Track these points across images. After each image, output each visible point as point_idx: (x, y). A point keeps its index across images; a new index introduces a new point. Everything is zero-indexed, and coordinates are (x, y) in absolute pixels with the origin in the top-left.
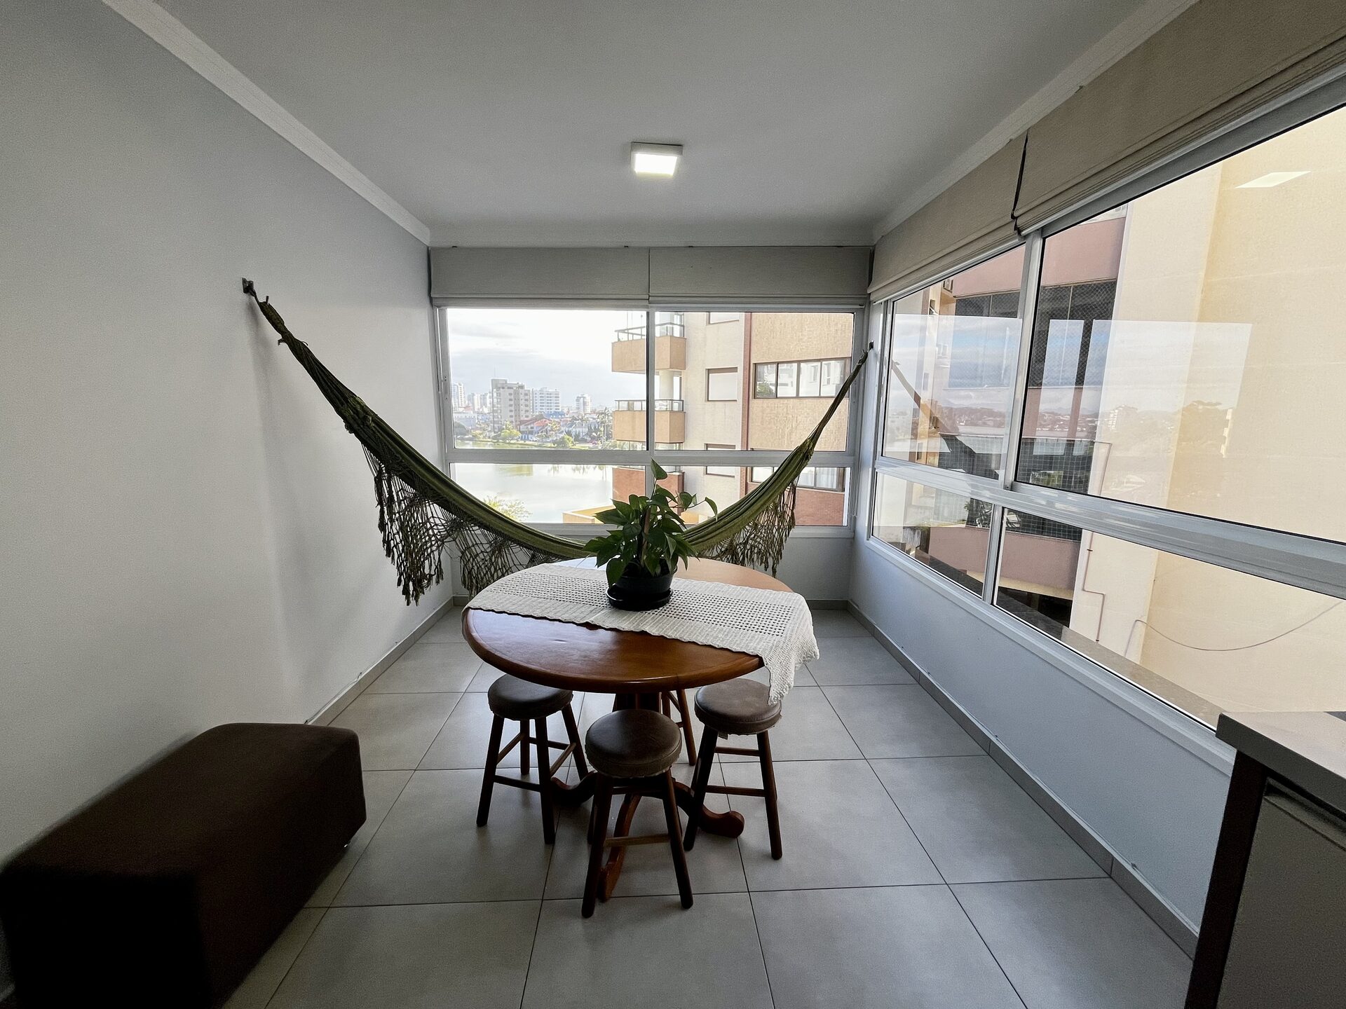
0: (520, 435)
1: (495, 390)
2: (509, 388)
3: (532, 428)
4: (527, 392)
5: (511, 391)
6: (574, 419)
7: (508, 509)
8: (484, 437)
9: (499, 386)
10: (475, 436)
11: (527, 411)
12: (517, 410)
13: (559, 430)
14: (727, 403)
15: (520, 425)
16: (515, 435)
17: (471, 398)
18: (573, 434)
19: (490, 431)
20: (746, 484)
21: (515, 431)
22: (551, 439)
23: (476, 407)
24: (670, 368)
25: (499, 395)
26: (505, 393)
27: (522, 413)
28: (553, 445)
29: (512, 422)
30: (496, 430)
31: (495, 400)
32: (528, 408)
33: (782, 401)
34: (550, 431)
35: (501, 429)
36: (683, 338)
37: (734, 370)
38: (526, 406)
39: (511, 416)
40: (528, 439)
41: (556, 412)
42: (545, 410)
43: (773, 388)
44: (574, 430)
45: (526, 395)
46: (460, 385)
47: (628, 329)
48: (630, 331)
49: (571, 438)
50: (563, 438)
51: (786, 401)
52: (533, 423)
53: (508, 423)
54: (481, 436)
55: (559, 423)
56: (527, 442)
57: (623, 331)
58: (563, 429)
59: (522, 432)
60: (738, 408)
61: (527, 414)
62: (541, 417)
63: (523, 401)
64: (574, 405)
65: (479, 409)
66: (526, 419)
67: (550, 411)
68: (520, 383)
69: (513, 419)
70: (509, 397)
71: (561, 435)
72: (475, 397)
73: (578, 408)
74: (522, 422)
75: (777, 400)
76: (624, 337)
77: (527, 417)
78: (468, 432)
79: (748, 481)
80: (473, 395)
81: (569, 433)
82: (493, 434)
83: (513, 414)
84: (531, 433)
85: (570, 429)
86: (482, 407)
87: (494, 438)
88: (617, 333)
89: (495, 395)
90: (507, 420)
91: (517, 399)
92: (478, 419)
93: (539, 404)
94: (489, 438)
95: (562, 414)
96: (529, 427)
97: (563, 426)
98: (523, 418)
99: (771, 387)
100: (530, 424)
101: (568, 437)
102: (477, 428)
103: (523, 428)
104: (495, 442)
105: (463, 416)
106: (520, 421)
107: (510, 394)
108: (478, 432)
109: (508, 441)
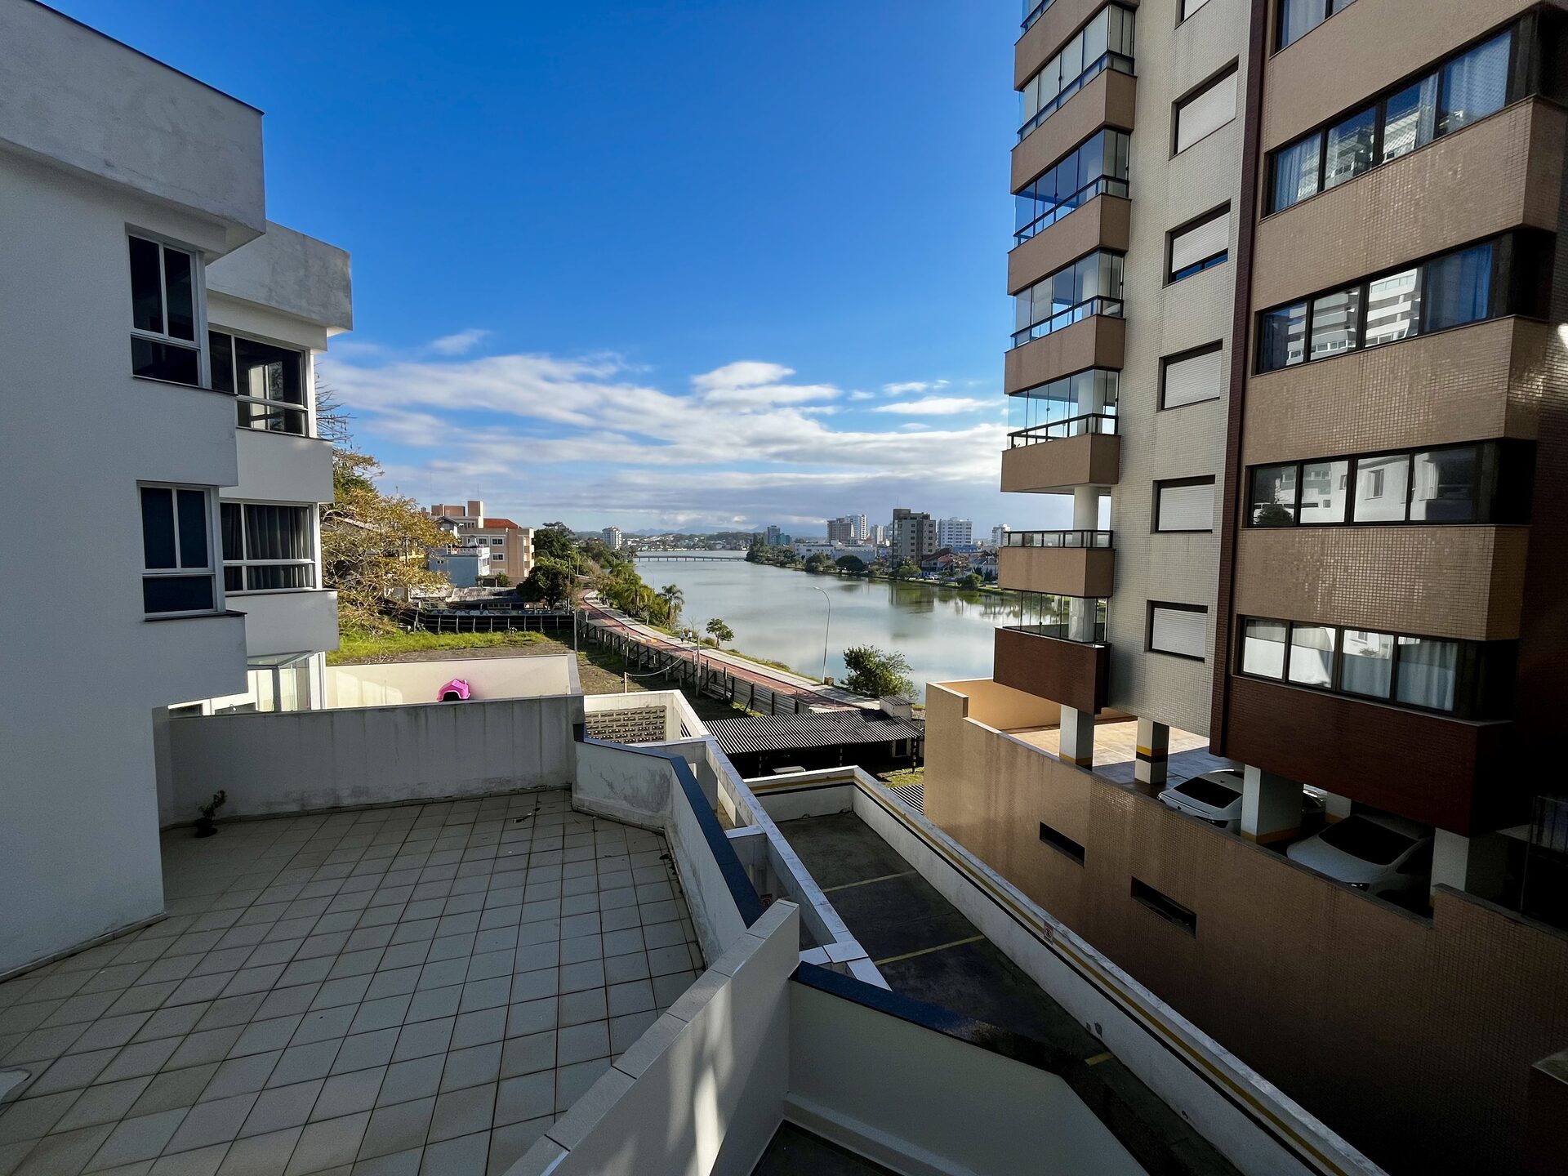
0: (920, 572)
1: (896, 521)
2: (912, 518)
3: (935, 564)
4: (931, 523)
5: (914, 522)
6: (986, 554)
8: (881, 574)
9: (900, 516)
10: (871, 572)
11: (930, 544)
12: (920, 544)
13: (966, 567)
14: (1191, 535)
15: (921, 560)
16: (916, 572)
17: (874, 530)
18: (984, 572)
19: (888, 567)
21: (915, 568)
22: (955, 577)
23: (879, 540)
24: (1090, 482)
25: (900, 526)
26: (907, 524)
27: (925, 546)
29: (912, 557)
30: (895, 566)
31: (896, 532)
32: (931, 541)
33: (1310, 532)
34: (956, 567)
35: (900, 564)
36: (1117, 436)
37: (1209, 480)
38: (930, 538)
39: (913, 551)
40: (929, 577)
41: (966, 546)
42: (954, 543)
43: (1291, 511)
44: (985, 567)
45: (931, 526)
46: (863, 516)
47: (1027, 431)
48: (1030, 433)
49: (980, 577)
50: (970, 577)
51: (1320, 532)
52: (937, 558)
53: (909, 557)
54: (878, 572)
55: (967, 559)
56: (928, 580)
57: (1018, 434)
58: (971, 566)
59: (922, 569)
60: (1212, 548)
61: (931, 548)
62: (946, 551)
63: (927, 533)
64: (990, 537)
65: (881, 542)
66: (929, 553)
67: (959, 544)
68: (925, 513)
69: (914, 554)
70: (912, 529)
71: (969, 573)
72: (879, 529)
73: (995, 541)
74: (924, 557)
75: (1298, 532)
76: (1020, 442)
77: (930, 551)
78: (864, 567)
79: (1232, 672)
80: (876, 527)
81: (978, 571)
82: (890, 570)
83: (914, 547)
84: (933, 570)
85: (981, 566)
86: (884, 540)
87: (891, 574)
88: (1010, 437)
89: (896, 526)
90: (907, 555)
91: (920, 531)
92: (878, 552)
93: (946, 537)
94: (886, 574)
95: (974, 547)
96: (932, 562)
97: (972, 562)
98: (926, 552)
99: (1287, 510)
100: (933, 559)
101: (976, 575)
102: (875, 563)
103: (924, 564)
104: (891, 579)
105: (863, 549)
106: (922, 556)
107: (913, 526)
108: (876, 567)
109: (906, 579)
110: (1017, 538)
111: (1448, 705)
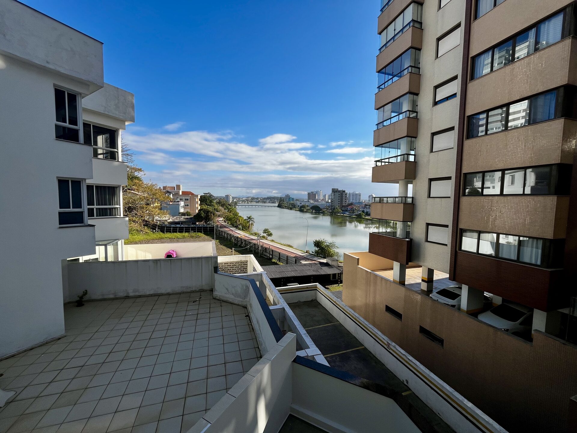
0: (342, 212)
1: (333, 193)
2: (339, 192)
3: (347, 209)
4: (346, 194)
6: (366, 205)
7: (329, 244)
8: (327, 212)
9: (334, 191)
10: (324, 212)
12: (342, 201)
13: (359, 210)
14: (443, 199)
16: (340, 212)
17: (325, 196)
18: (365, 212)
19: (330, 210)
20: (456, 252)
21: (340, 210)
22: (355, 214)
23: (327, 200)
24: (405, 179)
25: (334, 195)
26: (337, 194)
27: (344, 202)
28: (355, 217)
29: (339, 206)
30: (332, 209)
31: (333, 197)
32: (346, 200)
33: (487, 198)
34: (355, 210)
35: (334, 209)
36: (415, 162)
37: (449, 178)
39: (339, 204)
41: (359, 202)
42: (354, 201)
43: (480, 190)
44: (366, 210)
45: (346, 195)
46: (321, 191)
47: (381, 160)
48: (383, 161)
49: (364, 214)
50: (360, 214)
51: (491, 198)
53: (337, 206)
55: (359, 207)
56: (344, 215)
57: (378, 161)
58: (361, 209)
59: (342, 210)
60: (451, 203)
61: (346, 203)
62: (351, 204)
63: (344, 197)
64: (368, 199)
65: (327, 201)
66: (345, 205)
67: (356, 201)
68: (344, 190)
70: (339, 196)
71: (360, 212)
72: (326, 196)
73: (369, 200)
74: (343, 206)
75: (482, 198)
76: (379, 164)
77: (345, 204)
78: (321, 210)
79: (457, 250)
80: (326, 195)
81: (363, 211)
84: (347, 211)
87: (331, 212)
88: (375, 162)
91: (342, 197)
92: (326, 204)
93: (351, 199)
94: (329, 212)
95: (362, 203)
96: (346, 208)
97: (361, 208)
99: (479, 189)
100: (347, 207)
101: (362, 213)
102: (325, 208)
103: (343, 209)
104: (331, 214)
105: (320, 203)
106: (342, 206)
107: (339, 195)
108: (325, 210)
109: (336, 214)
110: (378, 199)
111: (539, 263)
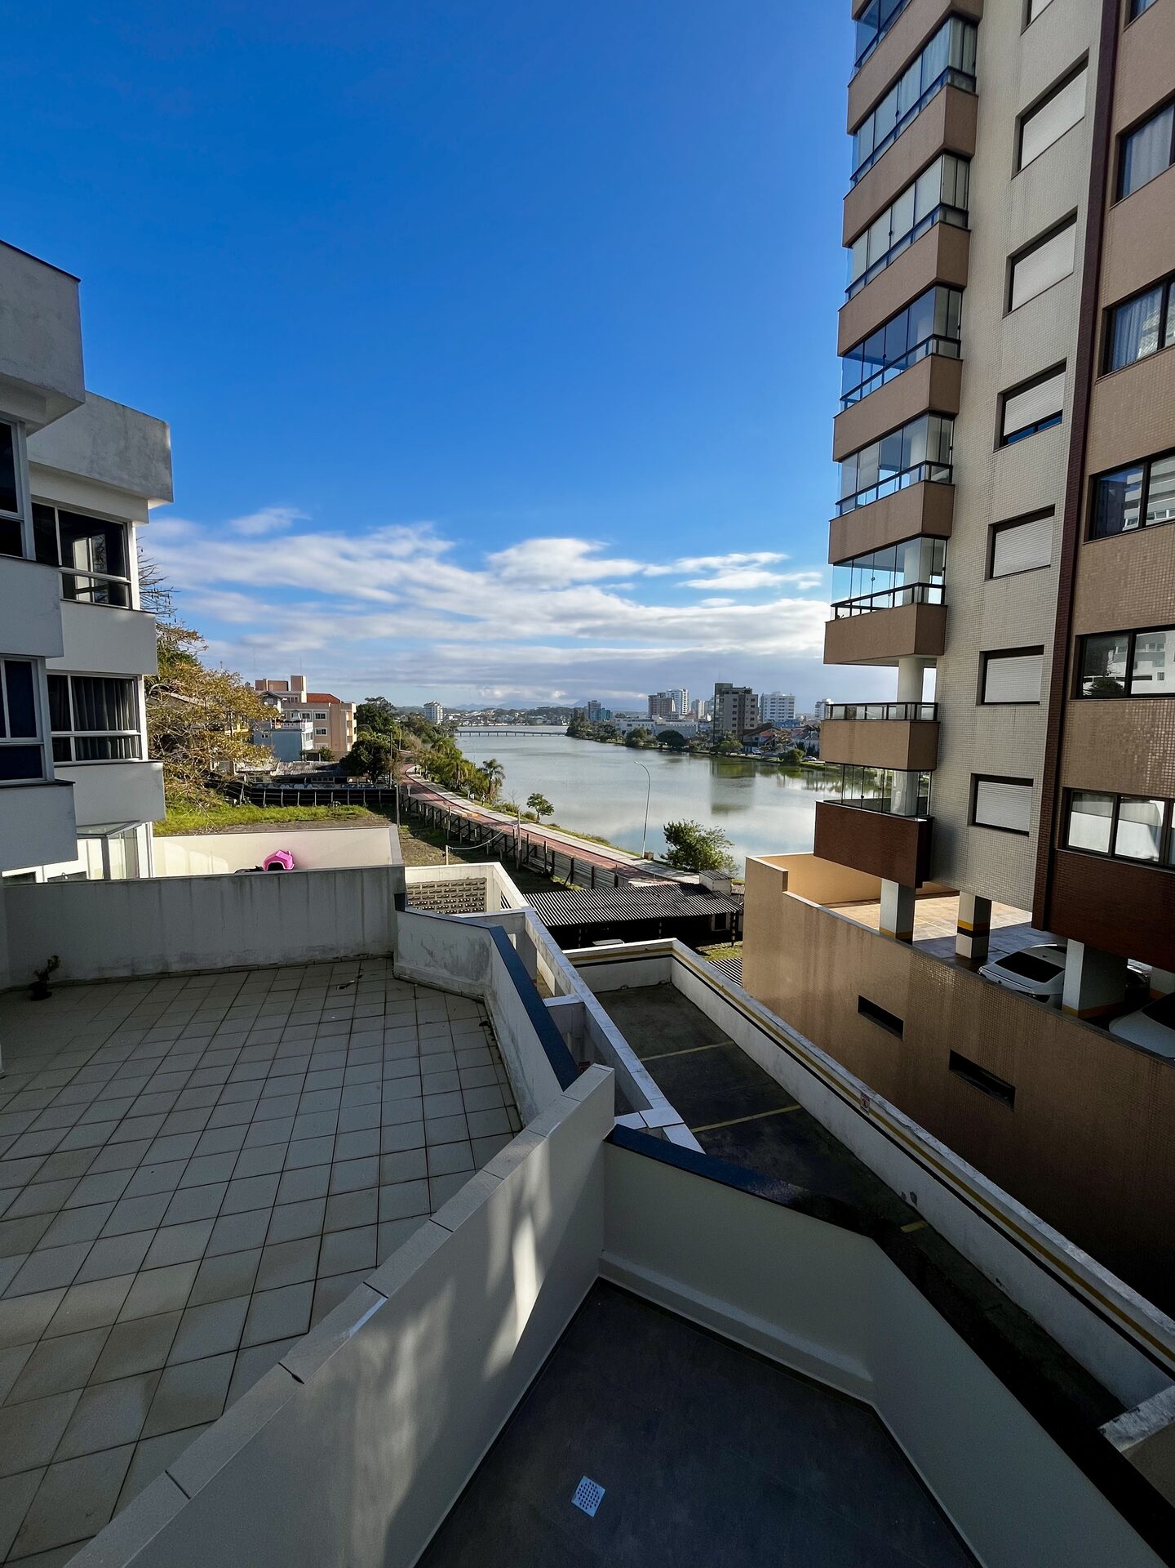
0: (742, 747)
1: (718, 695)
2: (733, 693)
3: (757, 739)
5: (736, 696)
6: (808, 728)
7: (706, 836)
8: (702, 749)
9: (722, 690)
10: (692, 747)
11: (752, 719)
12: (741, 718)
13: (788, 742)
15: (743, 735)
16: (738, 747)
17: (695, 704)
18: (807, 746)
19: (709, 742)
20: (1052, 852)
21: (736, 743)
22: (778, 752)
23: (700, 714)
24: (915, 653)
25: (722, 701)
26: (729, 698)
27: (747, 721)
28: (779, 760)
29: (734, 732)
30: (716, 741)
31: (718, 707)
32: (753, 716)
33: (1141, 703)
34: (778, 743)
35: (721, 739)
36: (944, 607)
37: (1038, 650)
38: (752, 713)
39: (734, 725)
40: (751, 752)
41: (789, 720)
42: (776, 718)
43: (1122, 683)
44: (808, 742)
45: (753, 700)
46: (685, 691)
47: (851, 601)
48: (854, 604)
49: (802, 752)
50: (792, 752)
51: (1151, 703)
52: (758, 733)
54: (699, 747)
55: (789, 734)
56: (749, 755)
57: (842, 605)
58: (793, 740)
59: (744, 744)
60: (1040, 717)
61: (753, 722)
62: (768, 726)
63: (749, 707)
64: (813, 711)
65: (702, 717)
66: (751, 728)
67: (781, 719)
68: (747, 687)
69: (735, 728)
70: (734, 703)
71: (791, 748)
72: (700, 703)
73: (818, 715)
74: (746, 732)
75: (1129, 703)
76: (844, 612)
77: (752, 725)
78: (686, 742)
79: (1057, 845)
80: (698, 701)
82: (712, 745)
83: (736, 722)
84: (755, 745)
85: (803, 740)
86: (706, 714)
87: (712, 749)
88: (834, 608)
89: (718, 701)
90: (729, 731)
91: (742, 706)
92: (699, 727)
93: (769, 711)
94: (708, 749)
95: (797, 722)
96: (754, 737)
97: (794, 737)
98: (748, 727)
99: (1117, 682)
100: (755, 734)
101: (798, 750)
102: (696, 738)
103: (746, 738)
104: (712, 754)
105: (683, 724)
106: (744, 731)
107: (735, 700)
108: (697, 742)
109: (727, 754)
110: (839, 712)
